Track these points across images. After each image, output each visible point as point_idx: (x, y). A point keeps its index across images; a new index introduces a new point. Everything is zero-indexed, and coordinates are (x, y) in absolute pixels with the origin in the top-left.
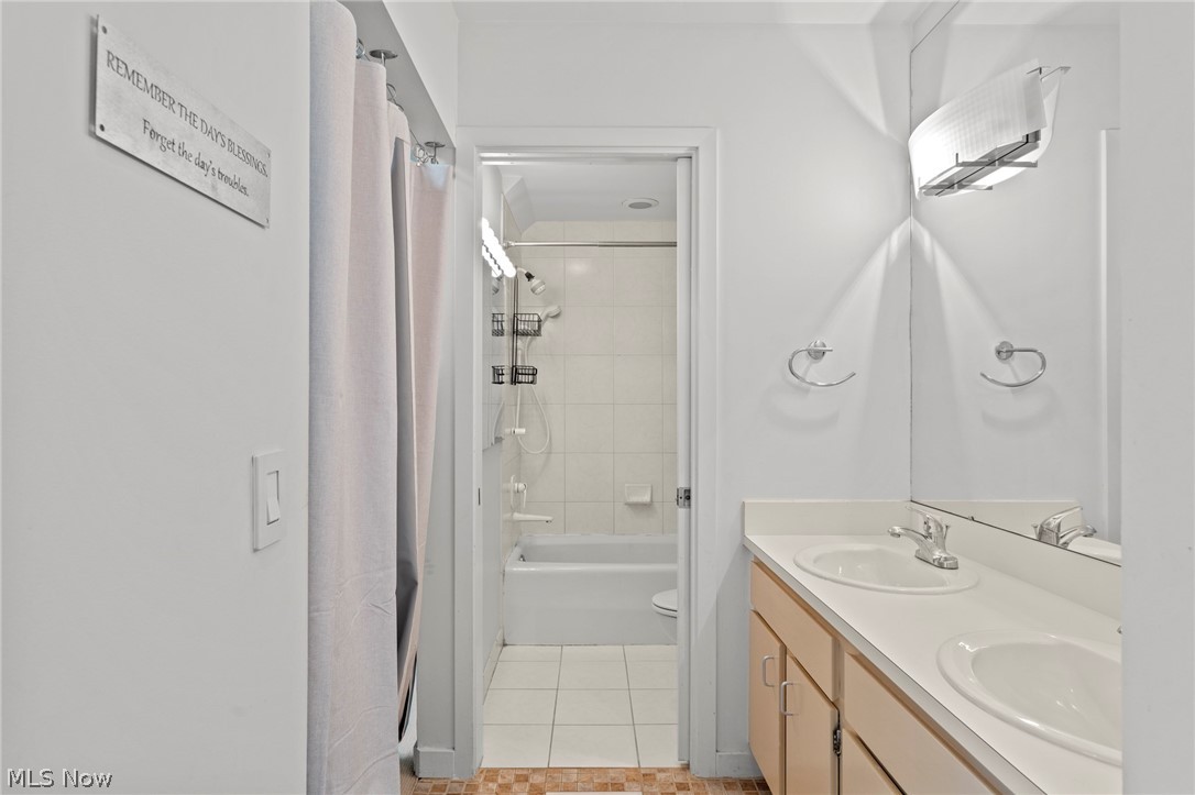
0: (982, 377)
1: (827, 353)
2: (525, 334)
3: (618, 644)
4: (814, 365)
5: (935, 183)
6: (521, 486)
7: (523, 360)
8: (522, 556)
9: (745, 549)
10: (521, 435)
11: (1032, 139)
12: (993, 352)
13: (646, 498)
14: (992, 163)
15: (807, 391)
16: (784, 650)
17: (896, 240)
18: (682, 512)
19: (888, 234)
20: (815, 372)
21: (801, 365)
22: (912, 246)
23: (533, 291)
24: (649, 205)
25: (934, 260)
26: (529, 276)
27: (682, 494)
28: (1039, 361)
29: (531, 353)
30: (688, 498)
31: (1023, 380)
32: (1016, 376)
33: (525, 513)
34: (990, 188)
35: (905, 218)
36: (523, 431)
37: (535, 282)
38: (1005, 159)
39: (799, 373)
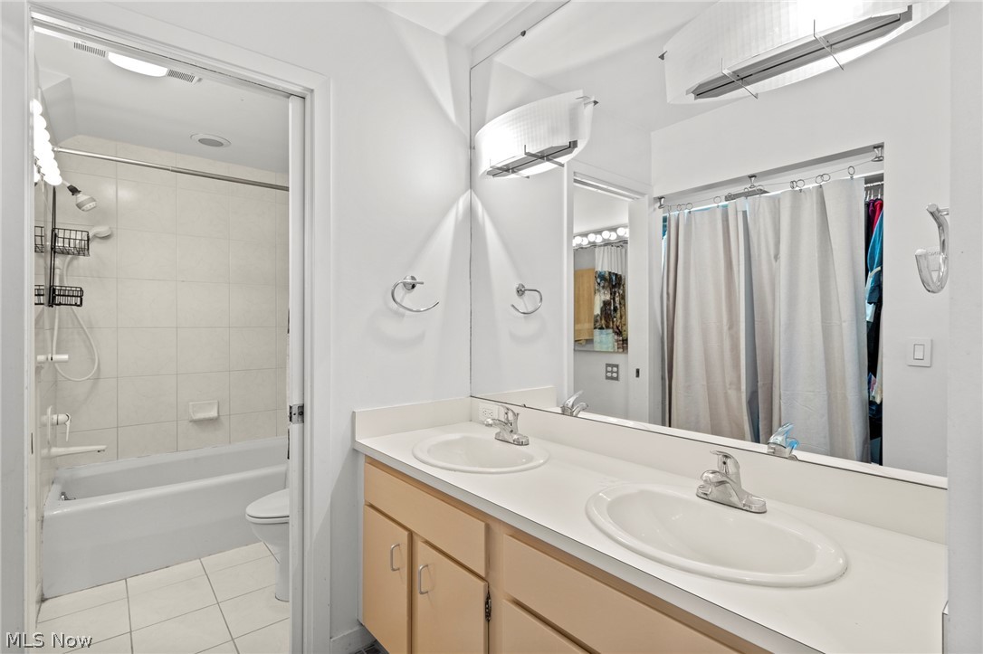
0: (513, 309)
1: (418, 286)
2: (65, 252)
3: (195, 559)
4: (407, 295)
5: (499, 166)
6: (62, 417)
7: (61, 280)
8: (63, 494)
9: (355, 452)
10: (60, 362)
11: (573, 145)
12: (515, 291)
13: (213, 414)
14: (542, 157)
15: (403, 315)
16: (411, 535)
17: (462, 204)
18: (295, 428)
19: (456, 200)
20: (408, 299)
21: (400, 293)
22: (471, 211)
23: (79, 206)
24: (221, 144)
25: (484, 223)
26: (74, 190)
27: (295, 410)
28: (539, 298)
29: (70, 273)
30: (302, 413)
31: (530, 310)
32: (526, 307)
33: (67, 445)
34: (528, 177)
35: (466, 190)
36: (65, 357)
37: (81, 197)
38: (550, 157)
39: (398, 299)
